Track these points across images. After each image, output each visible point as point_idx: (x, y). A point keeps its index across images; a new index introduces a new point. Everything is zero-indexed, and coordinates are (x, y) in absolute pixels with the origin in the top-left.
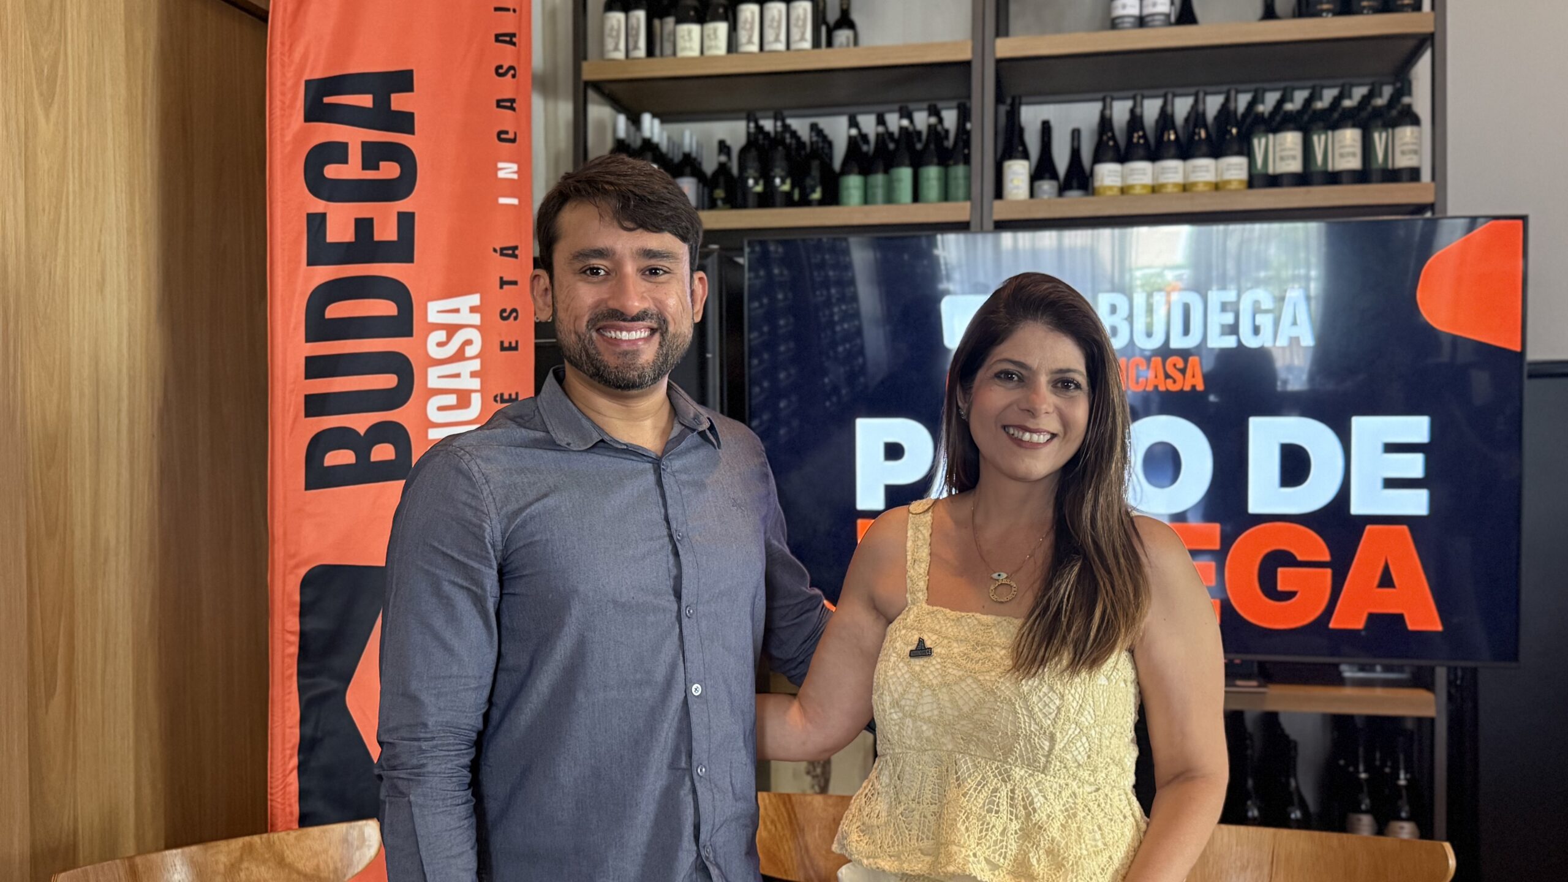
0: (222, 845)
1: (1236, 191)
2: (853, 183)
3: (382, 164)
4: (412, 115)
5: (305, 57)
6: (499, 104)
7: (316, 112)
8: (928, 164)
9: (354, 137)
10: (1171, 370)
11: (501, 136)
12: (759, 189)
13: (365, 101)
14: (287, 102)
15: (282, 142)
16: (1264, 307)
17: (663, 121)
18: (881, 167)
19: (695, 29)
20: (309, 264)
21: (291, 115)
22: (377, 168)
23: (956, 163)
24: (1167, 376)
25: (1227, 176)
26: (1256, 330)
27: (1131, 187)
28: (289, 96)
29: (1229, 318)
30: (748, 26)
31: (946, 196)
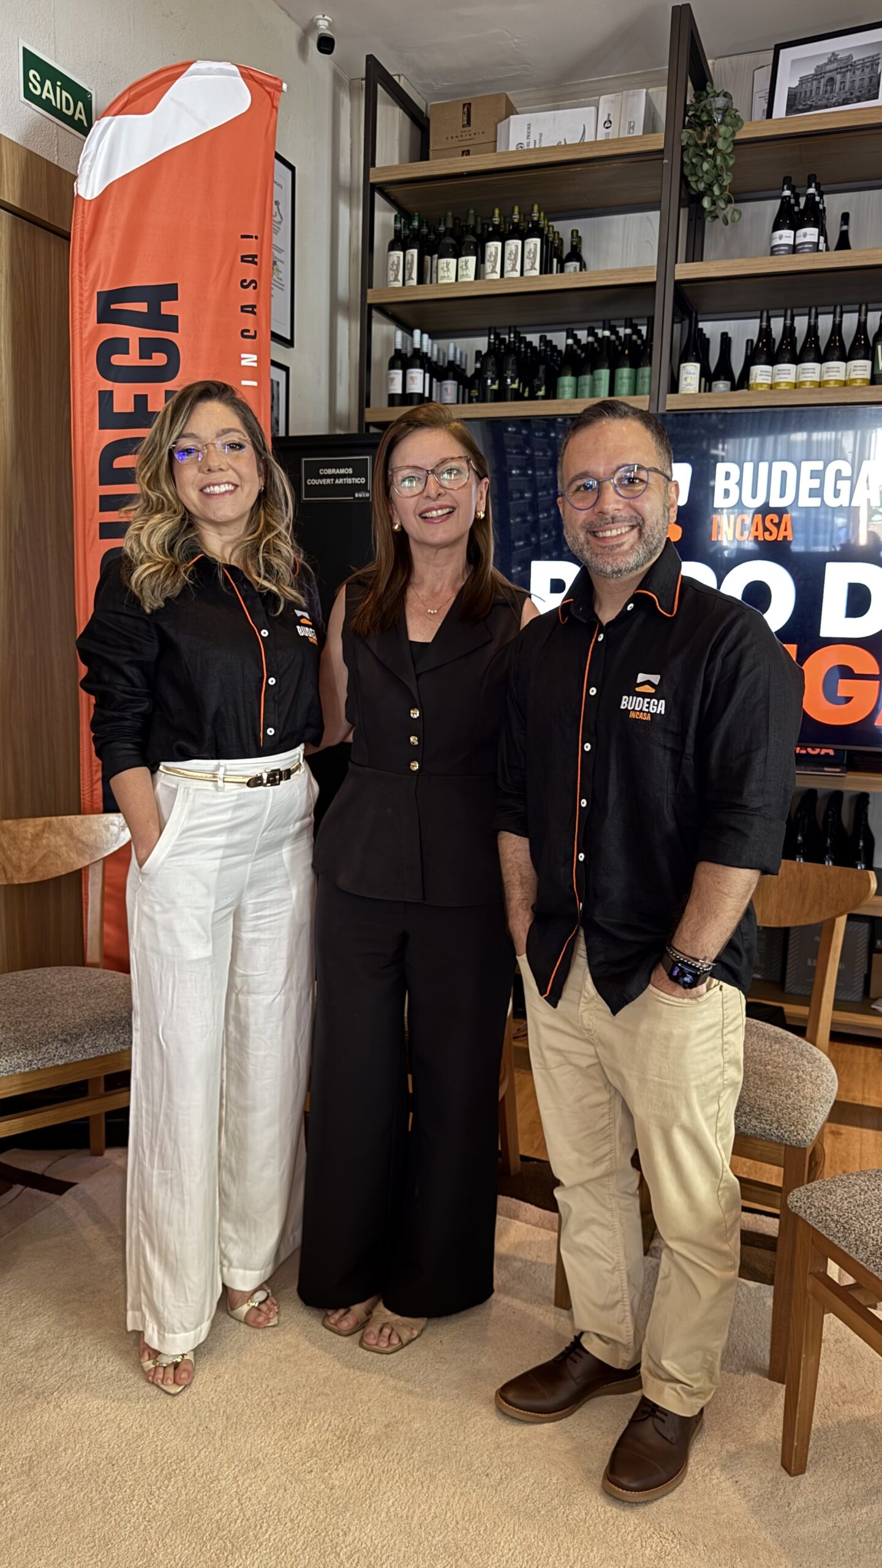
0: (31, 821)
1: (859, 387)
2: (567, 382)
3: (154, 354)
4: (177, 317)
5: (97, 274)
6: (243, 309)
7: (106, 316)
8: (623, 366)
9: (133, 334)
10: (768, 525)
11: (244, 333)
12: (495, 387)
13: (142, 307)
14: (85, 309)
15: (81, 338)
16: (844, 474)
17: (430, 337)
18: (589, 370)
19: (453, 261)
20: (100, 428)
21: (87, 318)
22: (151, 358)
23: (644, 366)
24: (766, 529)
25: (852, 377)
26: (837, 493)
27: (778, 384)
28: (86, 304)
29: (816, 484)
30: (492, 259)
31: (634, 391)
